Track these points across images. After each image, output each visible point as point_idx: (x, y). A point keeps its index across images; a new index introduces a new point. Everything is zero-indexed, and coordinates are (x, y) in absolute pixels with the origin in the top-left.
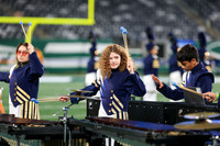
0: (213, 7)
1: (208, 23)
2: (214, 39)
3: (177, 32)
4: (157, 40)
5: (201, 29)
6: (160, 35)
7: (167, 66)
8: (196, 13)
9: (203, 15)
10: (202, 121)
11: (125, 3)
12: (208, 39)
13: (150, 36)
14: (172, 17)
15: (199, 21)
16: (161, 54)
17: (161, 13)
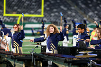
0: (90, 10)
1: (88, 16)
2: (90, 23)
3: (76, 20)
4: (68, 23)
5: (85, 19)
6: (69, 21)
7: (72, 33)
8: (83, 12)
9: (86, 13)
10: (86, 54)
11: (55, 8)
12: (87, 22)
13: (65, 21)
14: (74, 14)
15: (84, 16)
16: (69, 28)
17: (69, 13)
